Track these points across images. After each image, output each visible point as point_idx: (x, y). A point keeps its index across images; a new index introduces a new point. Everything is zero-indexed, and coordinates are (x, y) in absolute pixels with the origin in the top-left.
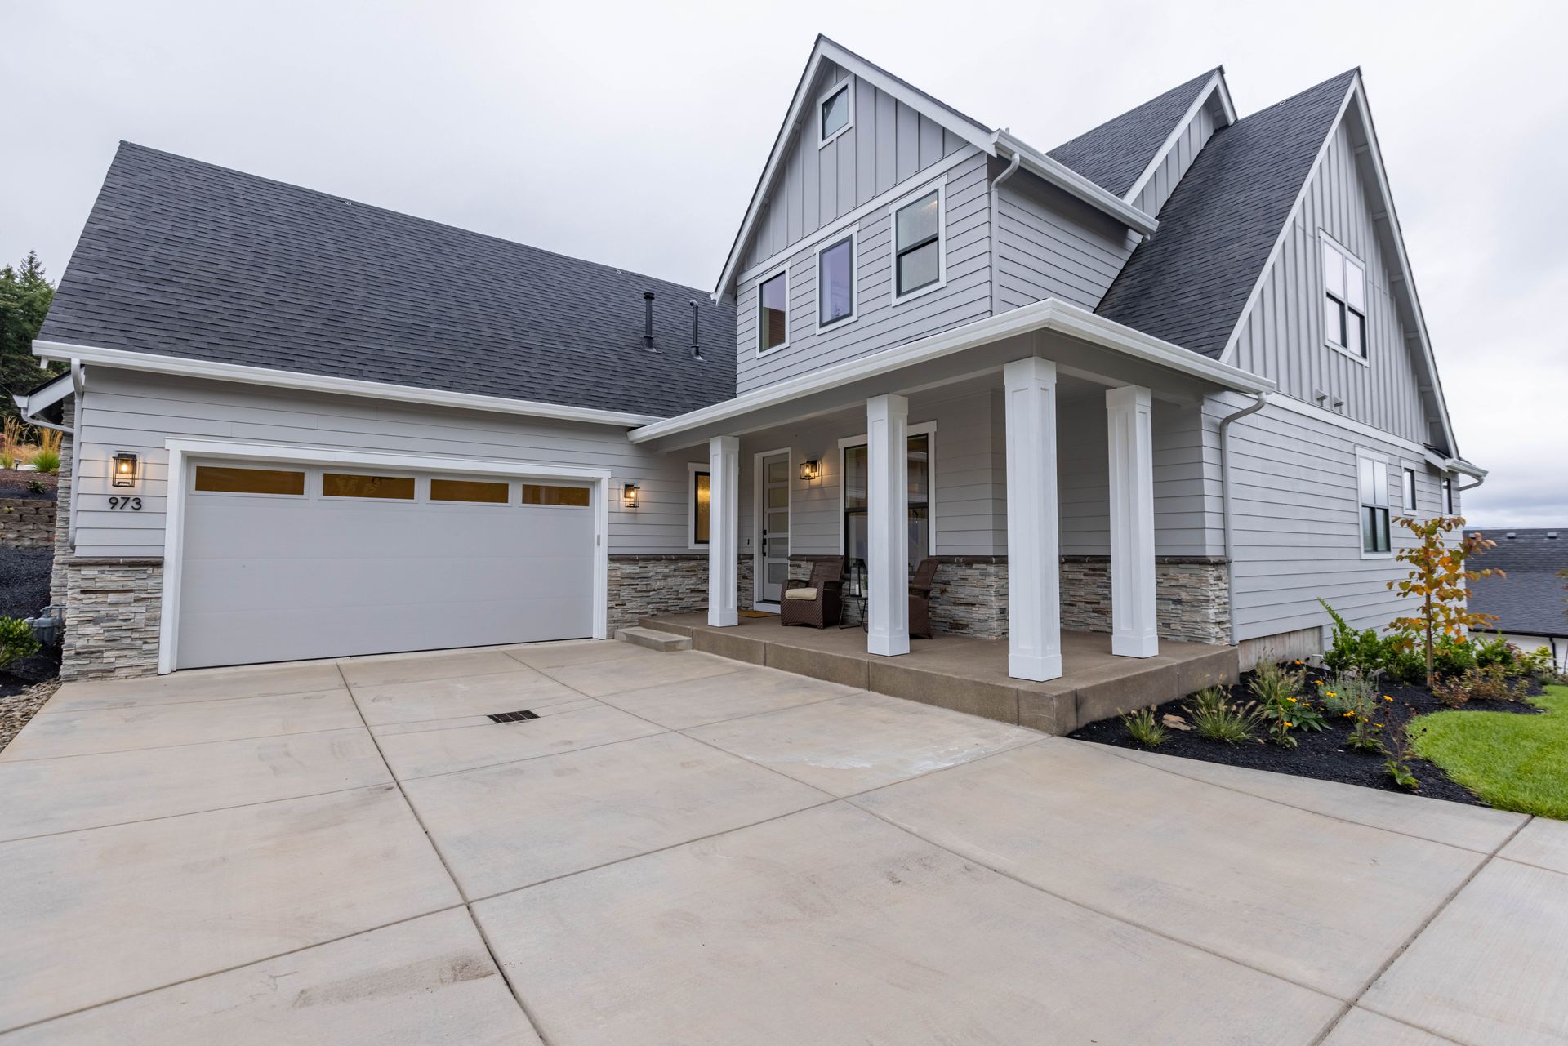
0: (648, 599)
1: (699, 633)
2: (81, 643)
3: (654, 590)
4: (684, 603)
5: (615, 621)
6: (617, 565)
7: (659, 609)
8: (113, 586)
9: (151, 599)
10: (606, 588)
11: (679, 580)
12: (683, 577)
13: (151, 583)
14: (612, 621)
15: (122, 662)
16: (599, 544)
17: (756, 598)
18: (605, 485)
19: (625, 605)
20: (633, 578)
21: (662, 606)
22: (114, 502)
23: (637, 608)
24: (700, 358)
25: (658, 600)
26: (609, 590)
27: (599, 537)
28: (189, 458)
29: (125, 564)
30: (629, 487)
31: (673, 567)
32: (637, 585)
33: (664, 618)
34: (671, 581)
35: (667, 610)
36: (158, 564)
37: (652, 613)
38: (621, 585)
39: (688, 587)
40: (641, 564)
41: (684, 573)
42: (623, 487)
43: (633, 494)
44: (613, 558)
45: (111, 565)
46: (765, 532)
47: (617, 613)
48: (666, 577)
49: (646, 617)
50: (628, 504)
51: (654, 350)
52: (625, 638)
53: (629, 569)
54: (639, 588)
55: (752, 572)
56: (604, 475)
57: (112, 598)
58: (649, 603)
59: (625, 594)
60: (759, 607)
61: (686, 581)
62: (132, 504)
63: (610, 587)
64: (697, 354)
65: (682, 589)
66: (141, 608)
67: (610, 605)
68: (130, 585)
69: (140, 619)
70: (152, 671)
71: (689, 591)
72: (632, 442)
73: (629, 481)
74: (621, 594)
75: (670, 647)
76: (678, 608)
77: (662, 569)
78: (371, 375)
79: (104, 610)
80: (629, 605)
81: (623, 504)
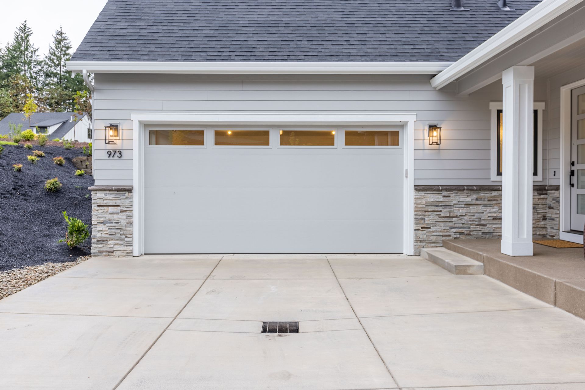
0: (451, 224)
1: (490, 260)
2: (99, 235)
3: (456, 217)
4: (486, 229)
5: (421, 241)
6: (422, 194)
7: (461, 233)
8: (111, 203)
9: (127, 211)
10: (413, 213)
11: (481, 208)
12: (485, 206)
13: (127, 201)
14: (417, 240)
15: (117, 247)
16: (407, 177)
17: (562, 228)
18: (411, 127)
19: (430, 228)
20: (437, 206)
21: (465, 230)
22: (109, 153)
23: (440, 232)
24: (507, 9)
25: (461, 225)
26: (415, 215)
27: (407, 170)
28: (145, 125)
29: (115, 190)
30: (432, 127)
31: (475, 196)
32: (441, 211)
33: (464, 242)
34: (473, 209)
35: (469, 235)
36: (130, 190)
37: (455, 236)
38: (426, 212)
39: (490, 215)
40: (445, 193)
41: (486, 202)
42: (427, 128)
43: (435, 133)
44: (418, 189)
45: (110, 190)
46: (573, 164)
47: (423, 235)
48: (468, 205)
49: (448, 240)
50: (431, 142)
51: (462, 9)
52: (427, 257)
53: (432, 197)
54: (442, 214)
55: (559, 202)
56: (410, 118)
57: (111, 209)
58: (452, 228)
59: (430, 219)
60: (565, 237)
61: (488, 209)
62: (117, 154)
63: (416, 213)
64: (505, 5)
65: (484, 217)
66: (123, 216)
67: (417, 228)
68: (119, 202)
69: (123, 223)
70: (130, 254)
71: (492, 218)
72: (435, 88)
73: (433, 123)
74: (426, 219)
75: (461, 270)
76: (480, 234)
77: (464, 198)
78: (236, 58)
79: (108, 217)
80: (433, 229)
81: (427, 142)
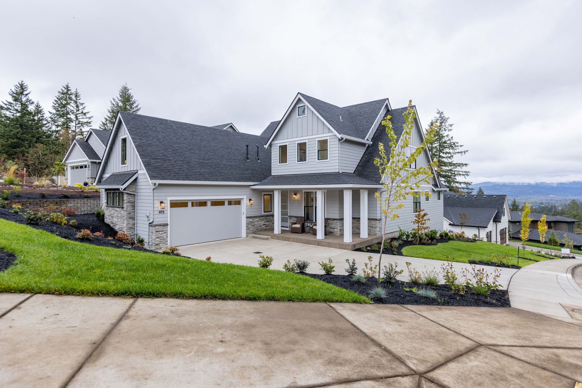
0: (254, 227)
3: (255, 225)
4: (262, 228)
6: (248, 219)
7: (256, 230)
8: (161, 230)
9: (166, 233)
11: (261, 222)
12: (261, 221)
13: (166, 229)
14: (247, 233)
15: (163, 246)
16: (244, 214)
18: (245, 199)
20: (251, 222)
22: (160, 212)
23: (252, 230)
25: (256, 227)
27: (243, 212)
28: (170, 201)
29: (163, 225)
30: (250, 200)
31: (259, 219)
33: (258, 232)
34: (259, 222)
36: (167, 225)
38: (249, 224)
40: (253, 219)
42: (248, 200)
43: (251, 202)
44: (247, 218)
45: (160, 226)
47: (248, 231)
48: (258, 221)
49: (254, 232)
52: (249, 237)
53: (250, 220)
54: (252, 224)
56: (245, 197)
57: (161, 233)
59: (250, 226)
62: (163, 212)
63: (246, 225)
65: (261, 224)
66: (165, 235)
67: (246, 229)
68: (163, 230)
69: (165, 237)
71: (263, 225)
72: (251, 189)
73: (250, 198)
77: (257, 219)
79: (160, 235)
80: (250, 229)
81: (249, 204)
